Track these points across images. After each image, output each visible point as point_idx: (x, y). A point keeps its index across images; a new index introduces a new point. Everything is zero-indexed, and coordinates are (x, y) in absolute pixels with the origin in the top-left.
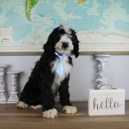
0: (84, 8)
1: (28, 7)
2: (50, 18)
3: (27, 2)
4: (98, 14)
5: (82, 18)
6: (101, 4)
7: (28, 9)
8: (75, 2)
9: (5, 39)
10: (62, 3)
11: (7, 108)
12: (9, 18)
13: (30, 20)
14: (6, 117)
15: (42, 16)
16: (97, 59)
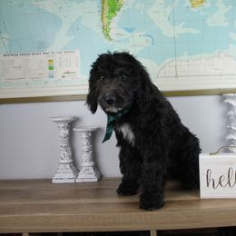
0: (202, 13)
1: (105, 16)
2: (144, 33)
3: (103, 8)
4: (227, 24)
5: (198, 31)
6: (230, 7)
7: (106, 20)
8: (186, 5)
9: (68, 73)
10: (165, 7)
11: (77, 190)
12: (73, 37)
13: (110, 39)
14: (75, 207)
15: (130, 30)
16: (226, 101)
